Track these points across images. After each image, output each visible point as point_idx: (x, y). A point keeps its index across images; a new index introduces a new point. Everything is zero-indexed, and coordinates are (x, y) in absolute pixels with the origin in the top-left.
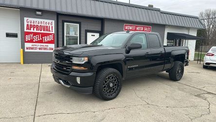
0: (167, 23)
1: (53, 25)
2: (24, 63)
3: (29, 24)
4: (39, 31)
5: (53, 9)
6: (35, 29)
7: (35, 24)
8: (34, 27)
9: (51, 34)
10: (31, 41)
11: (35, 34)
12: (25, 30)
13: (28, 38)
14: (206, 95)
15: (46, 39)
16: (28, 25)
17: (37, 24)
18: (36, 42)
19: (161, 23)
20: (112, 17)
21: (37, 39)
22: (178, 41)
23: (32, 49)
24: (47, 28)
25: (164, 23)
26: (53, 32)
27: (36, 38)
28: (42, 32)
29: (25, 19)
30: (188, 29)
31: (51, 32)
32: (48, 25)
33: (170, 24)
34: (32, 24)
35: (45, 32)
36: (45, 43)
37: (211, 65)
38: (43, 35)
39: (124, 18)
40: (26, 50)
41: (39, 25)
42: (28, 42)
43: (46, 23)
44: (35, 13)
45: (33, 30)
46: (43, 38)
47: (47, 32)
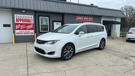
0: (103, 15)
1: (33, 19)
2: (15, 43)
4: (24, 23)
5: (32, 8)
8: (21, 20)
9: (31, 24)
10: (19, 29)
11: (21, 24)
12: (15, 22)
13: (17, 27)
14: (131, 58)
16: (17, 19)
17: (23, 18)
18: (22, 29)
19: (99, 14)
20: (69, 12)
23: (20, 34)
24: (29, 21)
25: (101, 15)
26: (33, 23)
27: (22, 27)
28: (26, 23)
29: (15, 15)
30: (115, 18)
31: (31, 23)
32: (29, 18)
33: (104, 15)
34: (20, 18)
36: (28, 29)
37: (131, 39)
38: (27, 25)
39: (76, 13)
42: (17, 29)
43: (28, 17)
44: (21, 11)
45: (21, 22)
46: (27, 26)
47: (29, 23)
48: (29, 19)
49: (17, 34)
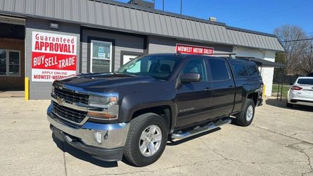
0: (236, 43)
1: (75, 44)
3: (40, 41)
4: (54, 52)
5: (75, 19)
6: (48, 48)
7: (48, 41)
8: (47, 45)
9: (71, 56)
10: (42, 66)
11: (47, 56)
12: (34, 50)
13: (37, 61)
15: (63, 64)
16: (37, 43)
17: (51, 41)
18: (49, 68)
19: (228, 42)
20: (159, 33)
21: (51, 63)
23: (43, 77)
24: (65, 48)
25: (231, 43)
26: (75, 54)
27: (48, 62)
28: (59, 52)
29: (34, 33)
30: (264, 51)
31: (71, 54)
32: (67, 43)
33: (239, 44)
34: (44, 41)
35: (63, 53)
36: (62, 69)
37: (298, 103)
38: (60, 57)
39: (176, 35)
40: (33, 80)
41: (54, 43)
42: (37, 67)
43: (65, 40)
44: (50, 25)
45: (46, 50)
46: (60, 61)
47: (66, 53)
48: (66, 45)
49: (35, 77)
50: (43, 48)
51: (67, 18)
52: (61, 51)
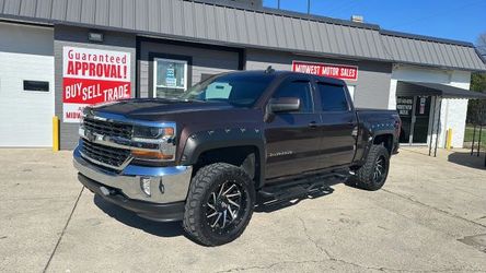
0: (396, 59)
1: (128, 64)
2: (60, 148)
3: (74, 60)
4: (96, 78)
5: (128, 26)
6: (87, 72)
7: (87, 61)
8: (84, 67)
9: (123, 84)
10: (78, 100)
11: (86, 83)
12: (65, 75)
13: (70, 92)
15: (110, 95)
16: (71, 63)
17: (92, 61)
18: (88, 101)
19: (382, 56)
20: (263, 43)
21: (91, 95)
22: (423, 100)
23: (79, 117)
24: (113, 71)
25: (388, 58)
26: (128, 80)
27: (88, 93)
28: (103, 78)
29: (66, 49)
30: (448, 71)
31: (122, 80)
32: (115, 63)
33: (404, 59)
34: (81, 61)
35: (109, 79)
38: (106, 85)
39: (291, 46)
40: (66, 120)
41: (96, 63)
42: (72, 100)
43: (112, 59)
44: (88, 36)
45: (84, 74)
46: (105, 92)
47: (114, 79)
48: (114, 66)
49: (68, 116)
50: (80, 71)
51: (114, 24)
52: (107, 75)
